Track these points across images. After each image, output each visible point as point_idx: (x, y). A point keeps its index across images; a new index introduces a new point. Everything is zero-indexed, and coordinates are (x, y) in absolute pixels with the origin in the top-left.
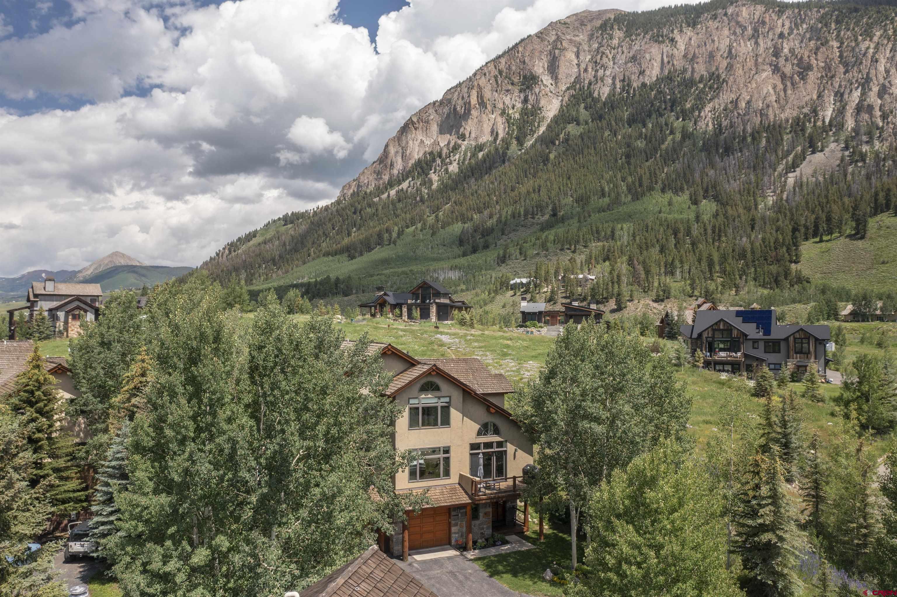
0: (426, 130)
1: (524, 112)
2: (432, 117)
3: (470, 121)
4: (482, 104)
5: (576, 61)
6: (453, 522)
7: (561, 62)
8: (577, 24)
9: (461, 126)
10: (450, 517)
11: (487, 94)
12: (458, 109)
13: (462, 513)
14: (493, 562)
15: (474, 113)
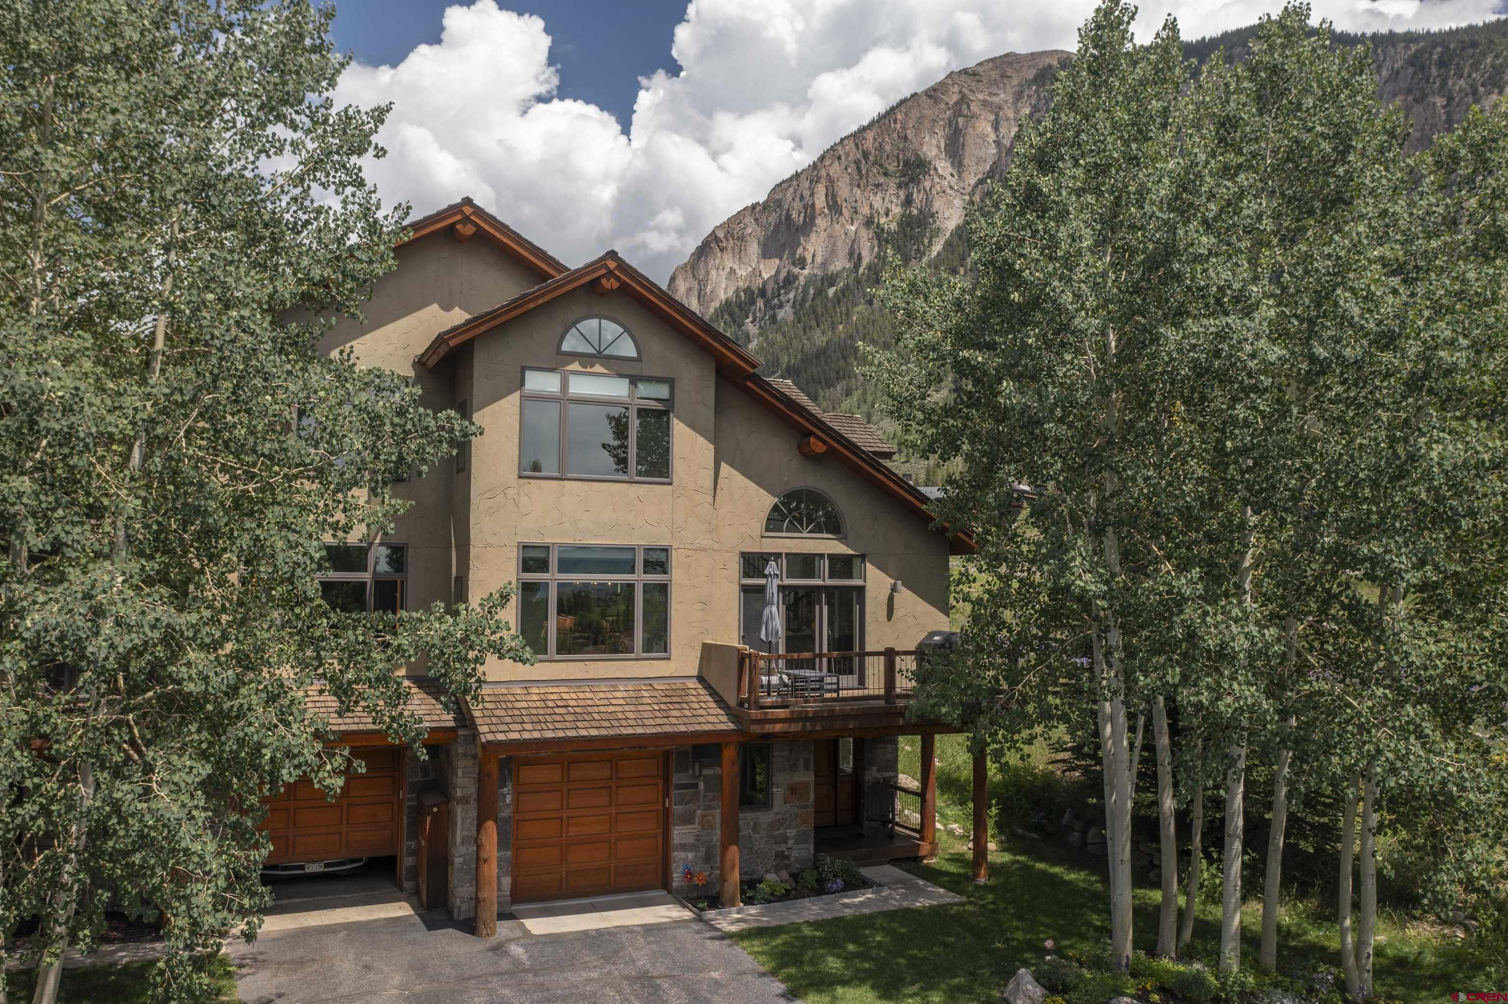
0: (740, 252)
1: (906, 222)
2: (749, 230)
3: (813, 236)
4: (834, 207)
5: (993, 137)
6: (677, 809)
7: (968, 137)
8: (994, 74)
9: (799, 244)
10: (667, 794)
11: (843, 191)
12: (794, 215)
13: (707, 779)
14: (807, 943)
15: (821, 222)
